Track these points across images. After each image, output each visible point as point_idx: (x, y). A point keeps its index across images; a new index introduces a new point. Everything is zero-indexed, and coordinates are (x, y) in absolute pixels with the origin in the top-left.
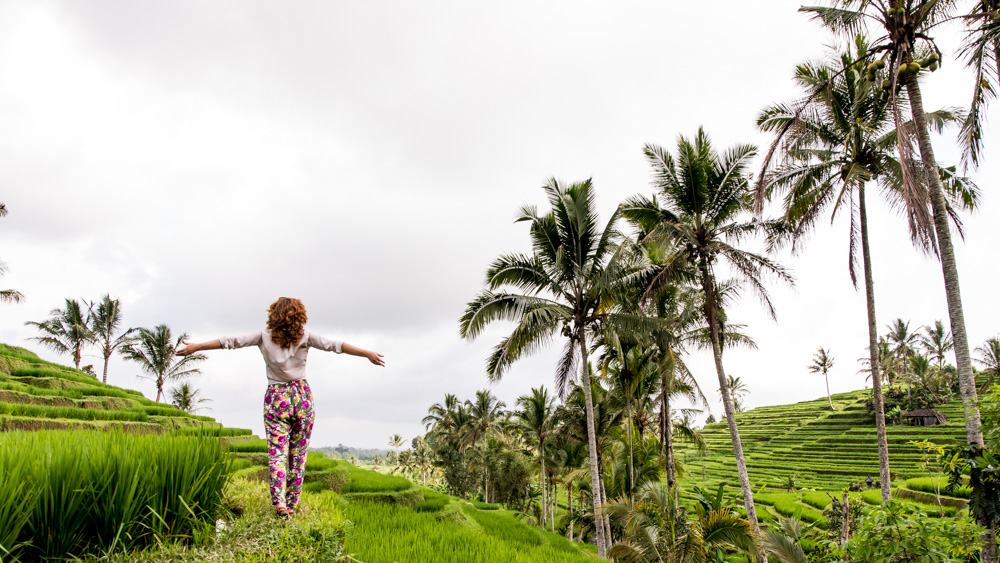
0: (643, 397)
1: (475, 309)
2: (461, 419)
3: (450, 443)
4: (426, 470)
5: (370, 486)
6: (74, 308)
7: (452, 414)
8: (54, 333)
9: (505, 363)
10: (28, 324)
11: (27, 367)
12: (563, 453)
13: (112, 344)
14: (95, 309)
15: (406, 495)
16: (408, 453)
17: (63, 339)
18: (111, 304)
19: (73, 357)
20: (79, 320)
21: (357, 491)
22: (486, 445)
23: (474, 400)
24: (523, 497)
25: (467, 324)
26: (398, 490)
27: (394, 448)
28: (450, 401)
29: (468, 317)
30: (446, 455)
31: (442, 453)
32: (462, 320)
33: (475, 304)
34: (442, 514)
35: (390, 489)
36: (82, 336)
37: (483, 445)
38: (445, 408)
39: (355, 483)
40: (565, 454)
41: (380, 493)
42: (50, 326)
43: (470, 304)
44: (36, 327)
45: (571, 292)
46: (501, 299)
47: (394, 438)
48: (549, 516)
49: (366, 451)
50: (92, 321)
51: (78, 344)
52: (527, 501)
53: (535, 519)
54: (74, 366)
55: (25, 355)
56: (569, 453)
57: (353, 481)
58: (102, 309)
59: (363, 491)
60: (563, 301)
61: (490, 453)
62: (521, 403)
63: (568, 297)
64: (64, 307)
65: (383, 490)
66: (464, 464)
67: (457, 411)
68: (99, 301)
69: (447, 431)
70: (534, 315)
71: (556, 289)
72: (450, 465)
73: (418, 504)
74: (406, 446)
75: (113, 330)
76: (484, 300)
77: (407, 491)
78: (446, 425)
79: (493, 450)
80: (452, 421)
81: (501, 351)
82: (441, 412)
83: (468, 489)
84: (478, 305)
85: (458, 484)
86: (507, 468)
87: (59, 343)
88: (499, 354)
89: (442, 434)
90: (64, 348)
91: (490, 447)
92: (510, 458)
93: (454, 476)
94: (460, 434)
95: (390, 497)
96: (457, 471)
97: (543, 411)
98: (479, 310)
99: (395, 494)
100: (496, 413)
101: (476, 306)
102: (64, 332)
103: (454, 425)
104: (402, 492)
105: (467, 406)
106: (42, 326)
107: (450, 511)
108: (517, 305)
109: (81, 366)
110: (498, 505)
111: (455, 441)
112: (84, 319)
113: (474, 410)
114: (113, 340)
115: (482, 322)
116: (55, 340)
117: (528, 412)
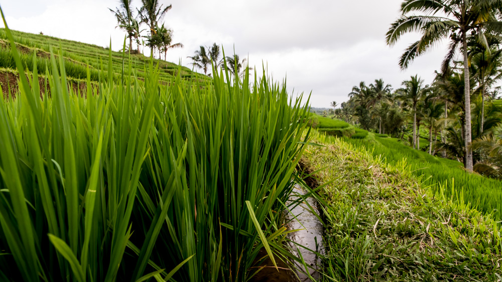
0: (485, 78)
1: (395, 27)
2: (368, 93)
3: (362, 105)
4: (348, 117)
5: (329, 126)
6: (203, 49)
7: (363, 91)
8: (197, 61)
9: (410, 59)
10: (188, 57)
11: (187, 74)
12: (429, 110)
13: (217, 64)
14: (211, 49)
15: (347, 130)
16: (340, 110)
17: (200, 63)
18: (216, 46)
19: (204, 70)
20: (205, 55)
21: (323, 128)
22: (381, 106)
23: (374, 84)
24: (400, 132)
25: (390, 36)
26: (343, 127)
27: (333, 108)
28: (362, 85)
29: (391, 32)
30: (360, 111)
31: (358, 110)
32: (387, 34)
33: (395, 24)
34: (365, 140)
35: (339, 127)
36: (206, 61)
37: (378, 106)
38: (359, 88)
39: (322, 124)
40: (430, 110)
41: (334, 129)
42: (196, 58)
43: (392, 24)
44: (191, 59)
45: (458, 11)
46: (411, 19)
47: (333, 103)
48: (417, 142)
49: (320, 109)
50: (210, 54)
51: (205, 65)
52: (402, 134)
53: (409, 143)
54: (204, 74)
55: (186, 69)
56: (432, 110)
57: (320, 123)
58: (213, 49)
59: (326, 128)
60: (452, 17)
61: (383, 110)
62: (405, 84)
63: (456, 15)
64: (199, 50)
65: (336, 127)
66: (369, 115)
67: (365, 89)
68: (212, 46)
69: (360, 99)
70: (435, 26)
71: (447, 9)
72: (361, 115)
73: (353, 135)
74: (339, 107)
75: (218, 58)
76: (401, 21)
77: (347, 128)
78: (360, 96)
79: (384, 108)
80: (363, 94)
81: (408, 52)
82: (357, 90)
83: (370, 127)
84: (397, 24)
85: (365, 124)
86: (392, 116)
87: (198, 65)
88: (406, 54)
89: (357, 101)
90: (200, 67)
91: (383, 107)
92: (393, 113)
93: (364, 121)
94: (366, 101)
95: (339, 131)
96: (366, 118)
97: (416, 88)
98: (397, 27)
99: (341, 130)
100: (386, 89)
101: (395, 25)
102: (200, 60)
103: (364, 96)
104: (345, 129)
105: (371, 87)
106: (193, 58)
107: (370, 139)
108: (421, 23)
109: (207, 74)
110: (386, 135)
111: (364, 104)
112: (207, 54)
113: (374, 88)
114: (218, 62)
115: (399, 34)
116: (197, 64)
117: (408, 89)
